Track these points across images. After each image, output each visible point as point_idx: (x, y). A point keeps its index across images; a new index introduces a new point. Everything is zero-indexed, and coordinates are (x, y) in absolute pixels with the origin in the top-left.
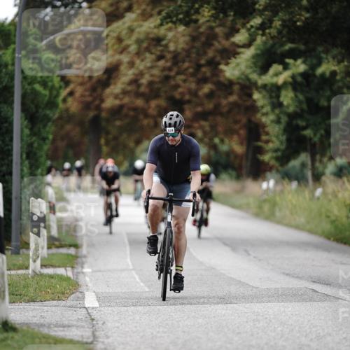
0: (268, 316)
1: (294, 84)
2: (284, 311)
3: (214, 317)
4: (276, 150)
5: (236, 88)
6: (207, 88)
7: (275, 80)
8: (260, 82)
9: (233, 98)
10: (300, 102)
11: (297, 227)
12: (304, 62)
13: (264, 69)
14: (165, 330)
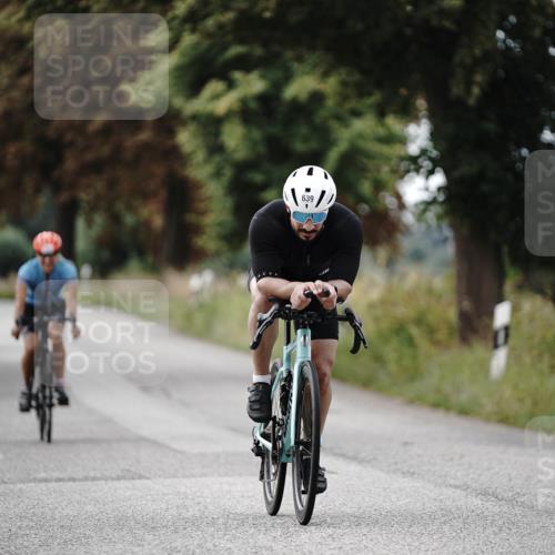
4: (220, 224)
7: (211, 106)
9: (145, 136)
12: (263, 77)
13: (195, 88)
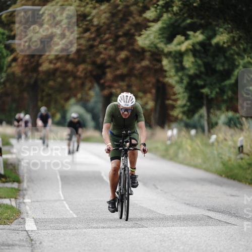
0: (172, 238)
1: (194, 51)
2: (185, 234)
3: (129, 238)
5: (148, 54)
6: (123, 55)
7: (178, 48)
8: (166, 50)
9: (145, 63)
10: (199, 66)
11: (196, 166)
12: (202, 33)
13: (170, 39)
14: (90, 248)
